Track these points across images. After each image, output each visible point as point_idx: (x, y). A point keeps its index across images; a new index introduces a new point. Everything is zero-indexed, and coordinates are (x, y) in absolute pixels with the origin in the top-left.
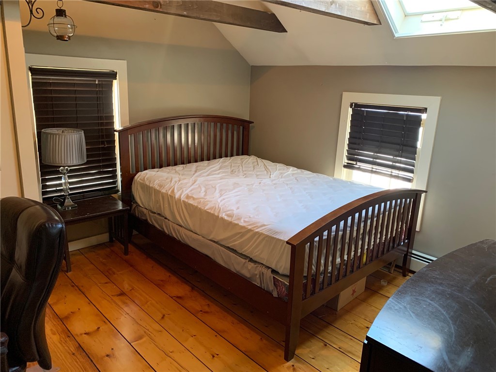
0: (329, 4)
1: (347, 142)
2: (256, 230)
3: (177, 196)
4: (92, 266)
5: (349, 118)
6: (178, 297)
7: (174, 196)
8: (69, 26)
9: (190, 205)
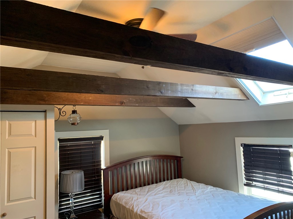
0: (214, 94)
1: (243, 168)
3: (135, 211)
5: (242, 153)
8: (78, 118)
9: (143, 217)
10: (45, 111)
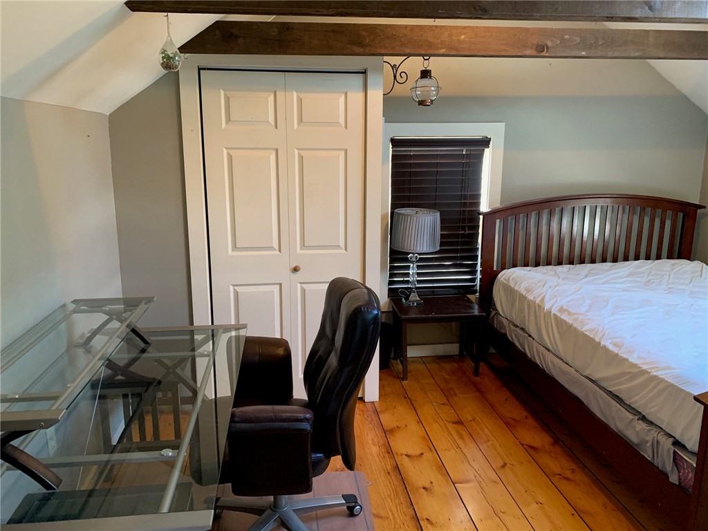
2: (655, 374)
3: (547, 307)
4: (432, 380)
6: (531, 447)
7: (542, 306)
8: (433, 88)
9: (563, 321)
10: (364, 72)
